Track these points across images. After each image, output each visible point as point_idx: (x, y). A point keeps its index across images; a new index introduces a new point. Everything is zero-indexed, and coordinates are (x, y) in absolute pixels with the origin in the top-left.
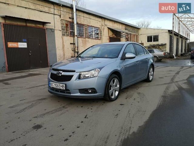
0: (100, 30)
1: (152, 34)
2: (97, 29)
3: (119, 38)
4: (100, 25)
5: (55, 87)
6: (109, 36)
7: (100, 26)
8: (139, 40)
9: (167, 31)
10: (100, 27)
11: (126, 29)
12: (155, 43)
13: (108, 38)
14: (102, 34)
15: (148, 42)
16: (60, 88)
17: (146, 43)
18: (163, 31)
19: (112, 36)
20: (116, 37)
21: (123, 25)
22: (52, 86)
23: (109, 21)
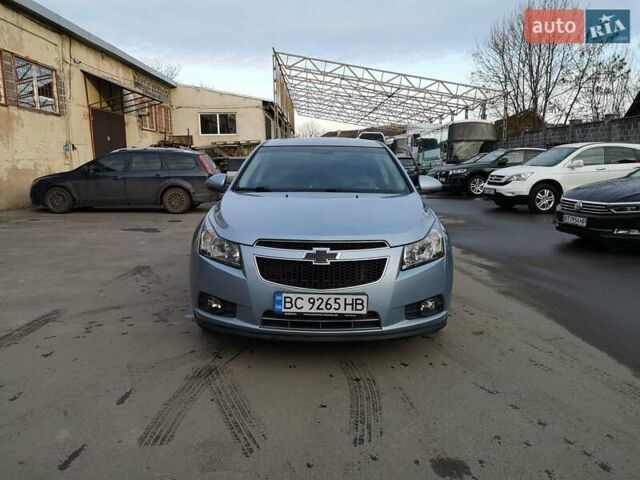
0: (57, 77)
1: (216, 108)
2: (48, 72)
3: (120, 112)
4: (56, 60)
5: (314, 310)
6: (89, 106)
7: (58, 63)
8: (173, 124)
9: (261, 104)
10: (56, 67)
11: (137, 84)
12: (228, 138)
13: (87, 110)
14: (68, 95)
15: (203, 132)
16: (341, 311)
17: (200, 137)
18: (247, 103)
19: (98, 106)
20: (109, 108)
21: (126, 68)
22: (294, 310)
23: (84, 48)
